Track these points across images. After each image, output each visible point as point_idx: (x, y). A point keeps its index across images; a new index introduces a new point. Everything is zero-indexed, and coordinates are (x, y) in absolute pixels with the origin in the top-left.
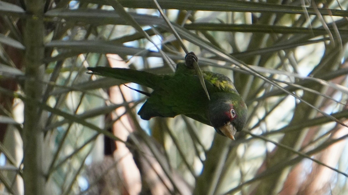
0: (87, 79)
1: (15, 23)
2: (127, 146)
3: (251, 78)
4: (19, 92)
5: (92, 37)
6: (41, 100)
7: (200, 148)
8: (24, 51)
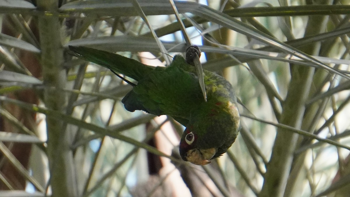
0: (118, 84)
1: (27, 24)
2: (172, 162)
3: (312, 70)
4: (42, 106)
5: (118, 33)
6: (64, 112)
7: (259, 159)
8: (39, 55)
